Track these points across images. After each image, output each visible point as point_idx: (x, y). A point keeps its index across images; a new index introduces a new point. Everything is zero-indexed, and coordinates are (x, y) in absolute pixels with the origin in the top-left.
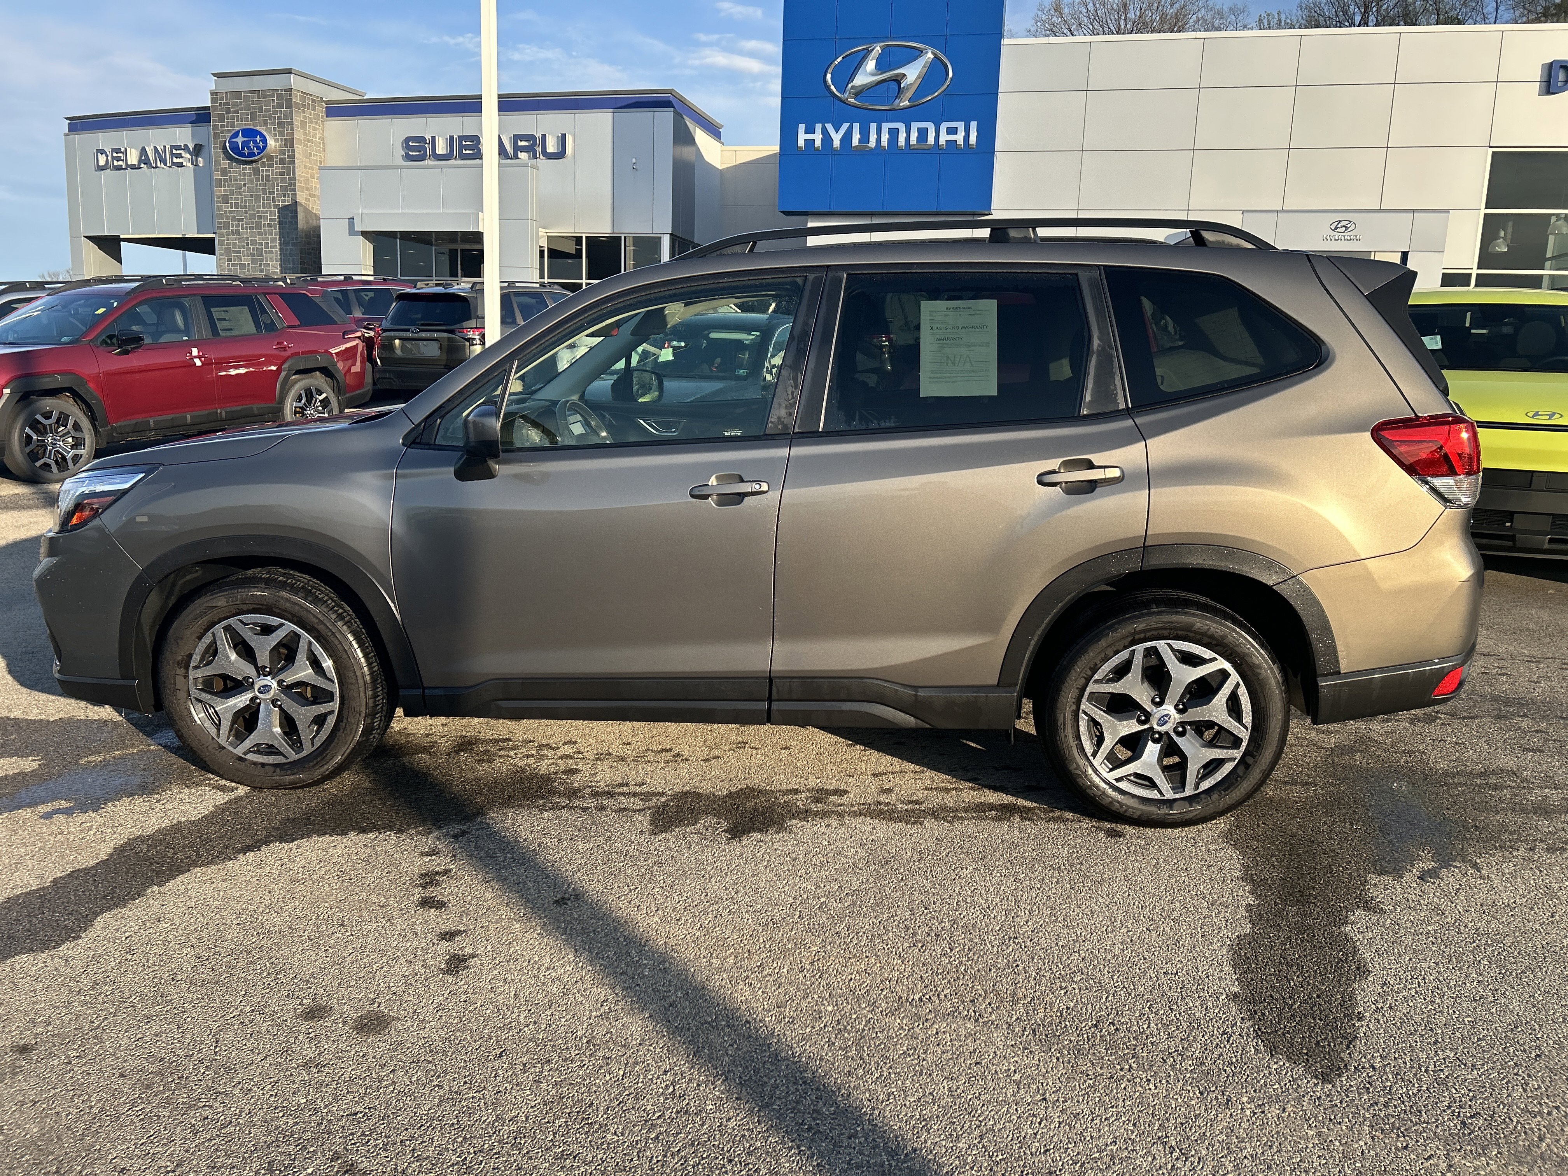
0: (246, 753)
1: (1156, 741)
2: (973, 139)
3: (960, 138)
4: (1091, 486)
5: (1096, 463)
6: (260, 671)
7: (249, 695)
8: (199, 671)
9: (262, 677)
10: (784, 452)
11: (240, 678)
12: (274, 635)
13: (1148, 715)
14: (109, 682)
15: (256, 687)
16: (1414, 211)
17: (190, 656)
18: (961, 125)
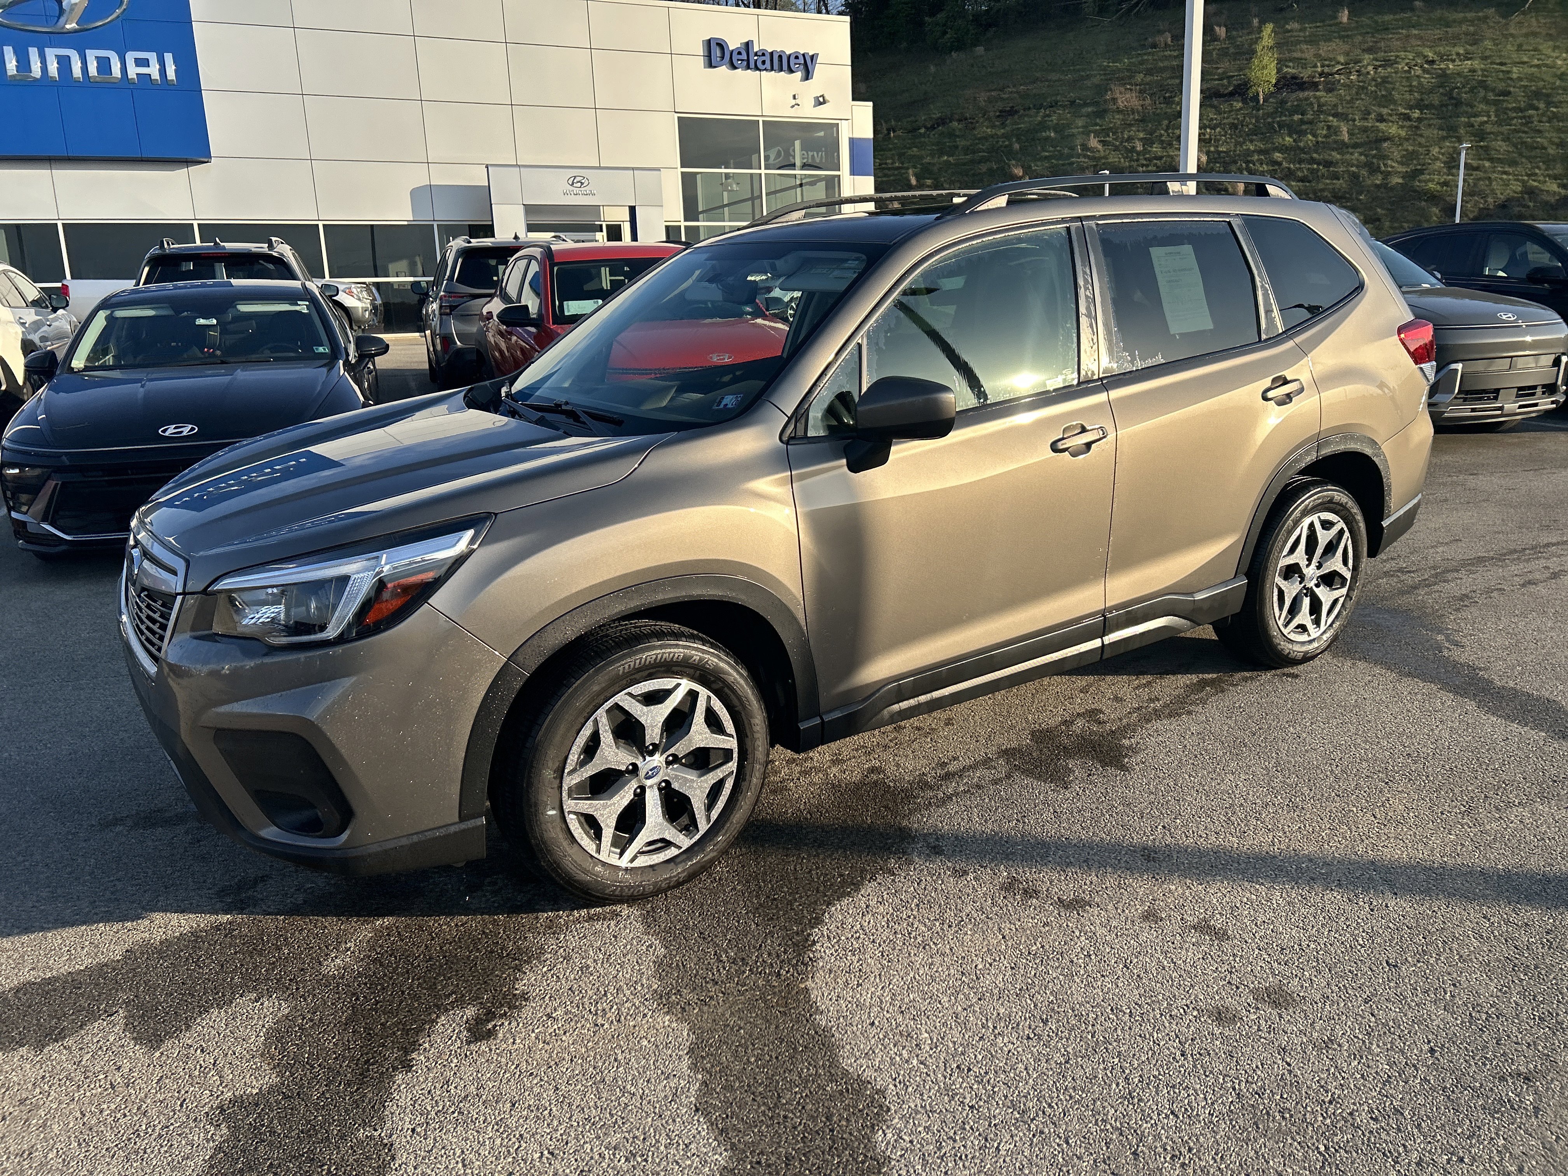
0: (632, 861)
1: (1306, 595)
2: (171, 74)
3: (154, 71)
4: (1289, 397)
5: (1289, 378)
6: (646, 751)
7: (634, 784)
8: (575, 775)
9: (648, 758)
10: (1102, 397)
11: (623, 768)
12: (667, 702)
13: (1302, 578)
14: (452, 829)
15: (642, 773)
16: (633, 169)
17: (566, 758)
18: (152, 57)
